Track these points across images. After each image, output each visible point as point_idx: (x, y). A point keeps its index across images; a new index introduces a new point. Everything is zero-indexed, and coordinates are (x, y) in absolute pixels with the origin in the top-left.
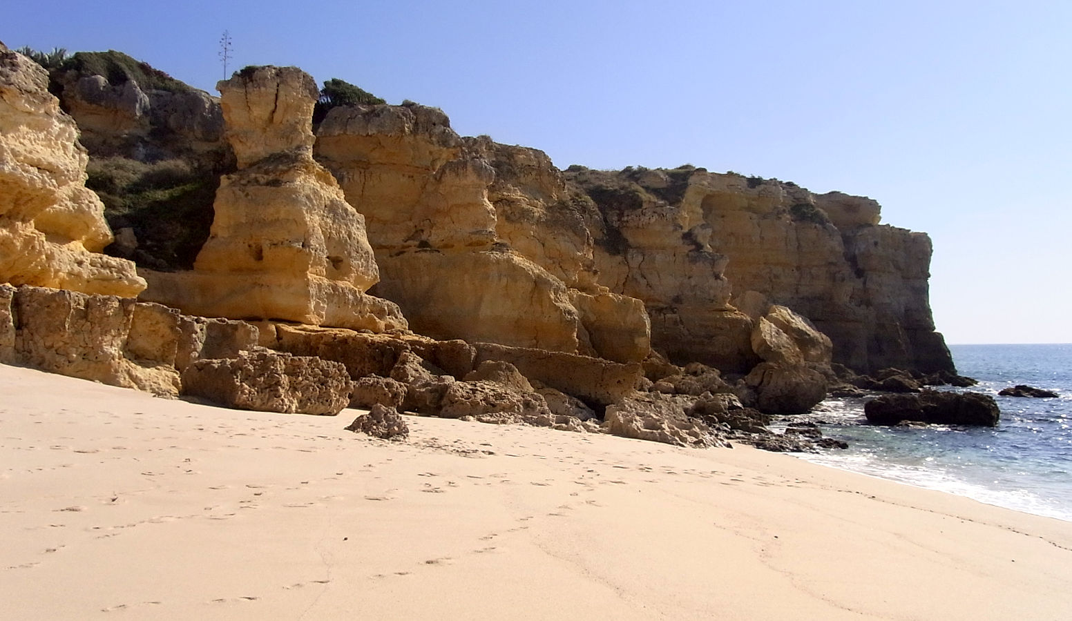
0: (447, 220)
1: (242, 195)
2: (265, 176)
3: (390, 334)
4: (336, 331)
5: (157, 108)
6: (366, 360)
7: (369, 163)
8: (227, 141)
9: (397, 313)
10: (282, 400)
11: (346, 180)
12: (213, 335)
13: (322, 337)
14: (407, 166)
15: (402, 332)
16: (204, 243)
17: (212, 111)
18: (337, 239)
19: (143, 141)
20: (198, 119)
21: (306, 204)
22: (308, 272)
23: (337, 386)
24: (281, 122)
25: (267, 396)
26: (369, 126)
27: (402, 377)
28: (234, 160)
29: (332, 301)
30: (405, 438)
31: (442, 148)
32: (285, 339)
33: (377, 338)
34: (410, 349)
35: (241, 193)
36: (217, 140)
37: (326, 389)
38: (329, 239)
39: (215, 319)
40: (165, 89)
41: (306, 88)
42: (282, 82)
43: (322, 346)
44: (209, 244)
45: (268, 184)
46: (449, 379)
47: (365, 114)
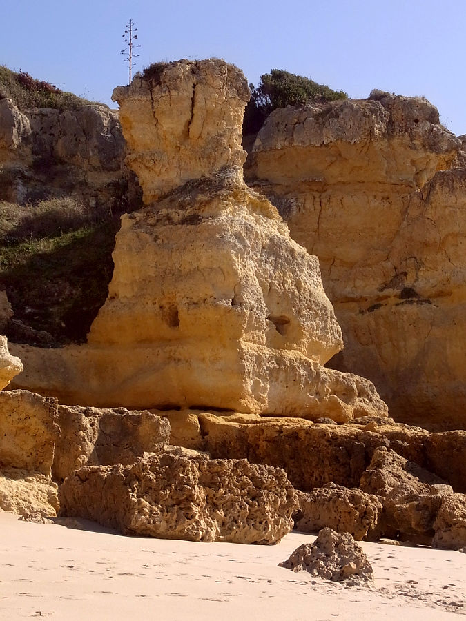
0: (440, 256)
1: (150, 238)
2: (181, 212)
3: (361, 424)
4: (282, 421)
5: (41, 133)
6: (327, 462)
7: (326, 184)
8: (129, 167)
9: (371, 393)
10: (197, 522)
11: (295, 209)
12: (108, 431)
13: (263, 431)
14: (380, 183)
15: (379, 421)
16: (100, 307)
17: (111, 130)
18: (281, 291)
19: (23, 177)
20: (95, 141)
21: (236, 245)
22: (241, 340)
23: (275, 502)
24: (200, 136)
25: (175, 516)
26: (324, 130)
27: (375, 487)
28: (140, 193)
29: (277, 379)
30: (366, 580)
31: (428, 154)
32: (212, 434)
33: (340, 430)
34: (388, 445)
35: (147, 235)
36: (119, 168)
37: (259, 506)
38: (269, 292)
39: (111, 410)
40: (50, 106)
41: (232, 87)
42: (199, 82)
43: (263, 444)
44: (108, 307)
45: (184, 221)
46: (445, 490)
47: (317, 116)
